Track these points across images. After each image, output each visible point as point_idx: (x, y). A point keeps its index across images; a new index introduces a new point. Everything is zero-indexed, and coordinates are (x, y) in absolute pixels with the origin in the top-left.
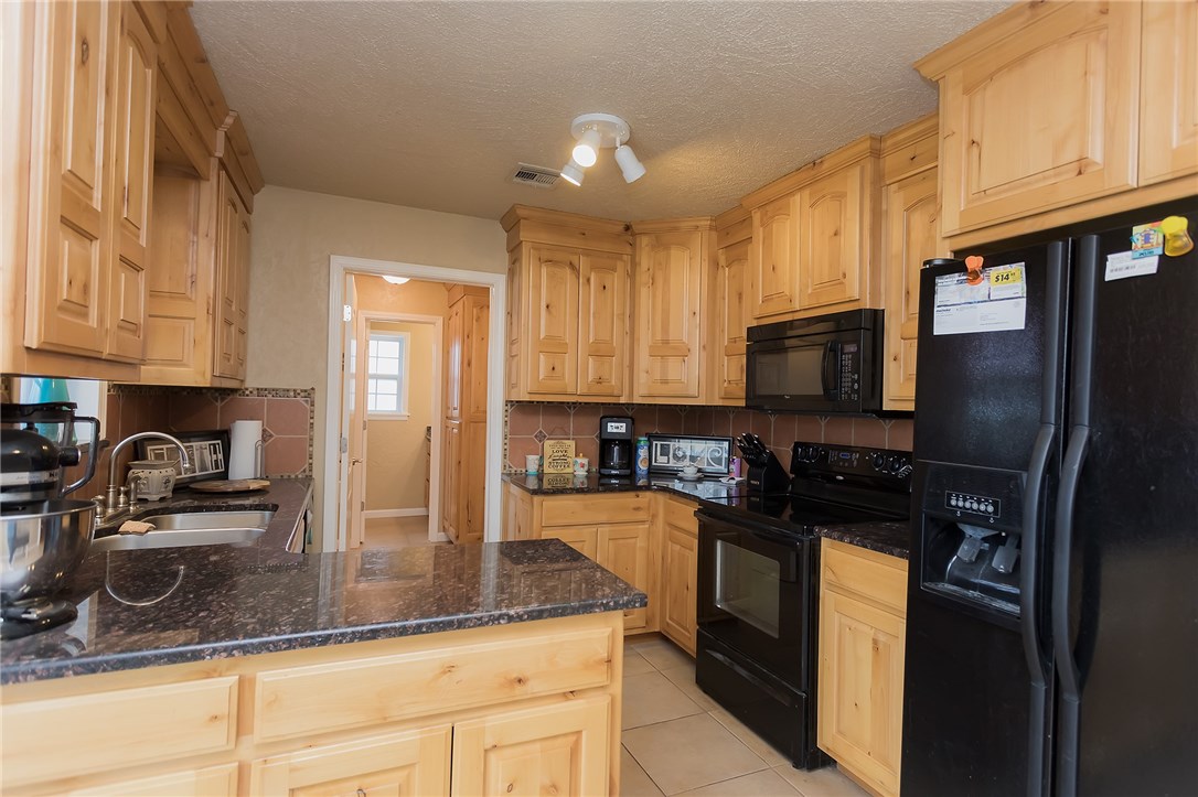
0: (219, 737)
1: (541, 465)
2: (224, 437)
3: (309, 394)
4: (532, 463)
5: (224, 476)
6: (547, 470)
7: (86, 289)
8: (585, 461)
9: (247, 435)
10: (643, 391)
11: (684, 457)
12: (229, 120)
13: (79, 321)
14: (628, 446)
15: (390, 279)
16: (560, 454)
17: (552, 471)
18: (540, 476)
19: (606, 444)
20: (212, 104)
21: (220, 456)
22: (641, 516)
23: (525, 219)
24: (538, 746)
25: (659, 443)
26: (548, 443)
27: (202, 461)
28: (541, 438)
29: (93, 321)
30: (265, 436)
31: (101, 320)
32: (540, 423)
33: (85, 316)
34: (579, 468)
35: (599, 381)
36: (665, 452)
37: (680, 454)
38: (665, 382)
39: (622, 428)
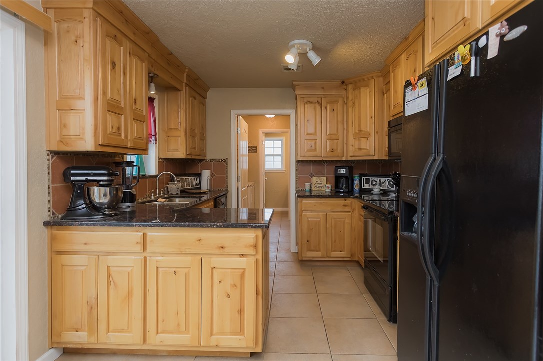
0: (139, 248)
1: (311, 187)
2: (199, 175)
3: (226, 160)
4: (308, 187)
5: (200, 188)
6: (314, 189)
7: (119, 129)
8: (330, 186)
9: (206, 174)
10: (351, 154)
11: (376, 184)
12: (187, 70)
13: (119, 137)
14: (349, 179)
15: (268, 116)
16: (320, 182)
17: (316, 189)
18: (311, 191)
19: (338, 178)
20: (179, 67)
21: (199, 182)
22: (347, 209)
23: (297, 86)
25: (365, 178)
26: (314, 178)
27: (192, 183)
28: (312, 176)
29: (123, 137)
30: (212, 175)
31: (126, 137)
32: (312, 168)
33: (121, 136)
34: (328, 189)
35: (332, 151)
36: (368, 181)
37: (375, 183)
38: (360, 149)
39: (343, 171)
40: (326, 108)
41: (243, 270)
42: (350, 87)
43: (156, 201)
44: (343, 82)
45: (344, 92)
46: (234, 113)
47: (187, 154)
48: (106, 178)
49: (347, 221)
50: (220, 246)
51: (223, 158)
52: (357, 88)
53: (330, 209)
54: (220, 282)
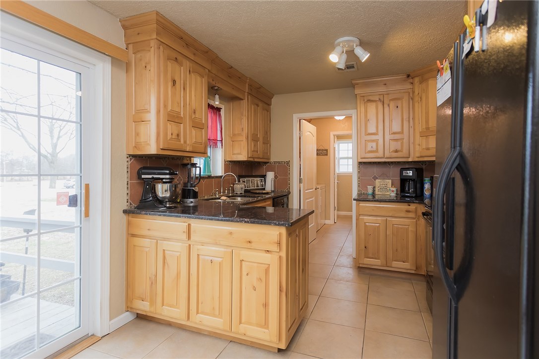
1: (374, 191)
2: (264, 176)
3: (288, 163)
4: (370, 190)
5: (264, 189)
6: (377, 192)
7: (178, 135)
8: (394, 189)
9: (270, 176)
10: (418, 155)
12: (248, 81)
13: (179, 143)
14: (418, 182)
15: (337, 118)
16: (384, 186)
17: (379, 193)
18: (373, 194)
19: (404, 181)
20: (240, 78)
21: (264, 183)
22: (410, 215)
23: (356, 84)
24: (256, 264)
26: (377, 181)
27: (257, 184)
28: (375, 178)
29: (182, 142)
30: (276, 177)
31: (185, 142)
32: (375, 170)
33: (180, 141)
34: (392, 192)
35: (396, 151)
38: (428, 149)
39: (410, 173)
40: (389, 105)
41: (267, 266)
42: (417, 80)
43: (219, 199)
44: (408, 76)
45: (410, 86)
46: (296, 117)
47: (248, 157)
48: (168, 176)
49: (411, 229)
50: (248, 240)
51: (285, 161)
52: (424, 80)
53: (390, 215)
54: (247, 274)
